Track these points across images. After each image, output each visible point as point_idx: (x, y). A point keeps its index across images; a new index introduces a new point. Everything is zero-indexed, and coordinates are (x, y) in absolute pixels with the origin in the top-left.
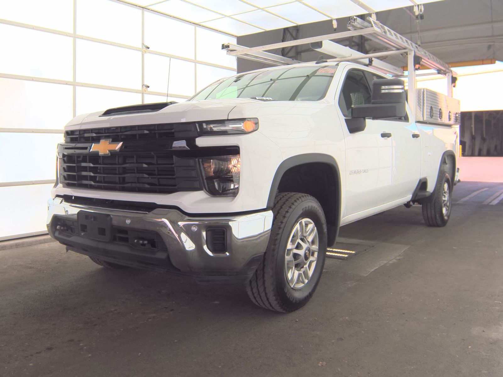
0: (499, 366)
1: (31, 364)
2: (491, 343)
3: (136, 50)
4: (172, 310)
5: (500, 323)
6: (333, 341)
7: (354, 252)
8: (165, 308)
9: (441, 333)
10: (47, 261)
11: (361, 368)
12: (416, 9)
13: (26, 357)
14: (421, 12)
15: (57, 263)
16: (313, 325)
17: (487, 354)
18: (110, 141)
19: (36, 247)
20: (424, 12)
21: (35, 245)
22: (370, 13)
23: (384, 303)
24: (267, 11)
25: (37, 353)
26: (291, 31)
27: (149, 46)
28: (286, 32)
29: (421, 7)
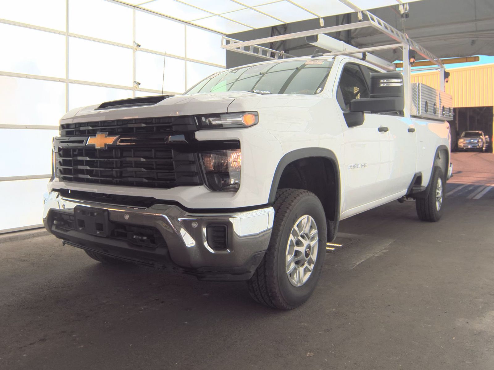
0: (482, 357)
1: (25, 355)
2: (475, 335)
3: (128, 48)
4: (162, 302)
5: (484, 315)
6: (320, 332)
7: (340, 245)
8: (156, 300)
9: (426, 325)
10: (40, 254)
11: (347, 359)
12: (401, 8)
13: (20, 348)
14: (406, 10)
15: (50, 257)
16: (301, 317)
17: (470, 345)
18: (106, 134)
19: (29, 240)
20: (409, 11)
21: (29, 238)
22: (357, 11)
23: (370, 296)
24: (255, 10)
25: (31, 344)
26: (279, 29)
27: (140, 45)
28: (275, 30)
29: (406, 5)
